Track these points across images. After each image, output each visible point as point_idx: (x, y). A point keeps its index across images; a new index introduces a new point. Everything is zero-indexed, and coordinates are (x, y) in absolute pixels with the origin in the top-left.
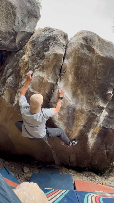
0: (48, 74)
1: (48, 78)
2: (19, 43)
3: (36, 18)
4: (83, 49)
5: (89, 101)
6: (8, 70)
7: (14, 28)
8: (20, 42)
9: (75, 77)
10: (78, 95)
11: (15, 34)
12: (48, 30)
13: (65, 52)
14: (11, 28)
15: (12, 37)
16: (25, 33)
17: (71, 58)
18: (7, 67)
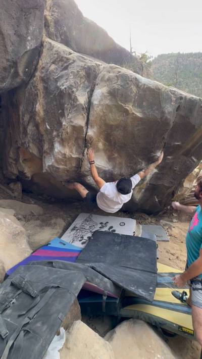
0: (70, 148)
1: (71, 152)
2: (25, 72)
3: (37, 9)
4: (111, 112)
5: (129, 165)
6: (23, 116)
7: (10, 58)
8: (27, 70)
9: (107, 144)
10: (114, 158)
11: (15, 64)
12: (61, 60)
13: (86, 120)
14: (5, 61)
15: (12, 71)
16: (29, 53)
17: (96, 127)
18: (22, 113)
